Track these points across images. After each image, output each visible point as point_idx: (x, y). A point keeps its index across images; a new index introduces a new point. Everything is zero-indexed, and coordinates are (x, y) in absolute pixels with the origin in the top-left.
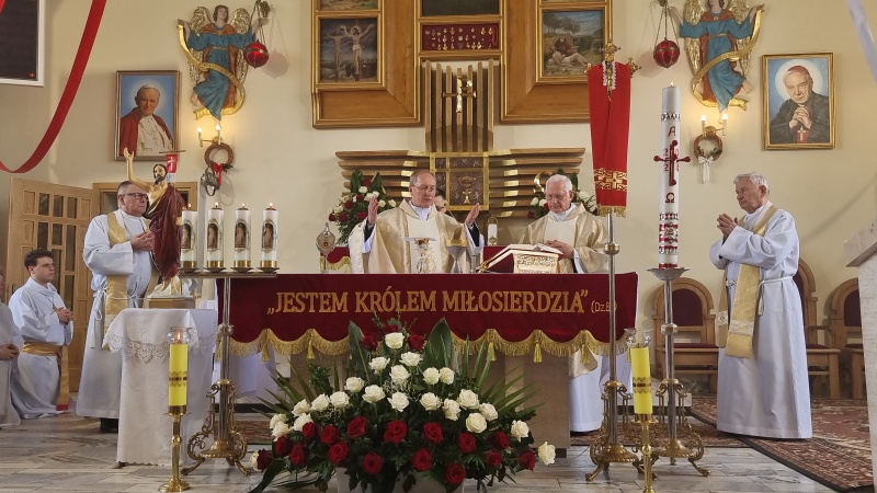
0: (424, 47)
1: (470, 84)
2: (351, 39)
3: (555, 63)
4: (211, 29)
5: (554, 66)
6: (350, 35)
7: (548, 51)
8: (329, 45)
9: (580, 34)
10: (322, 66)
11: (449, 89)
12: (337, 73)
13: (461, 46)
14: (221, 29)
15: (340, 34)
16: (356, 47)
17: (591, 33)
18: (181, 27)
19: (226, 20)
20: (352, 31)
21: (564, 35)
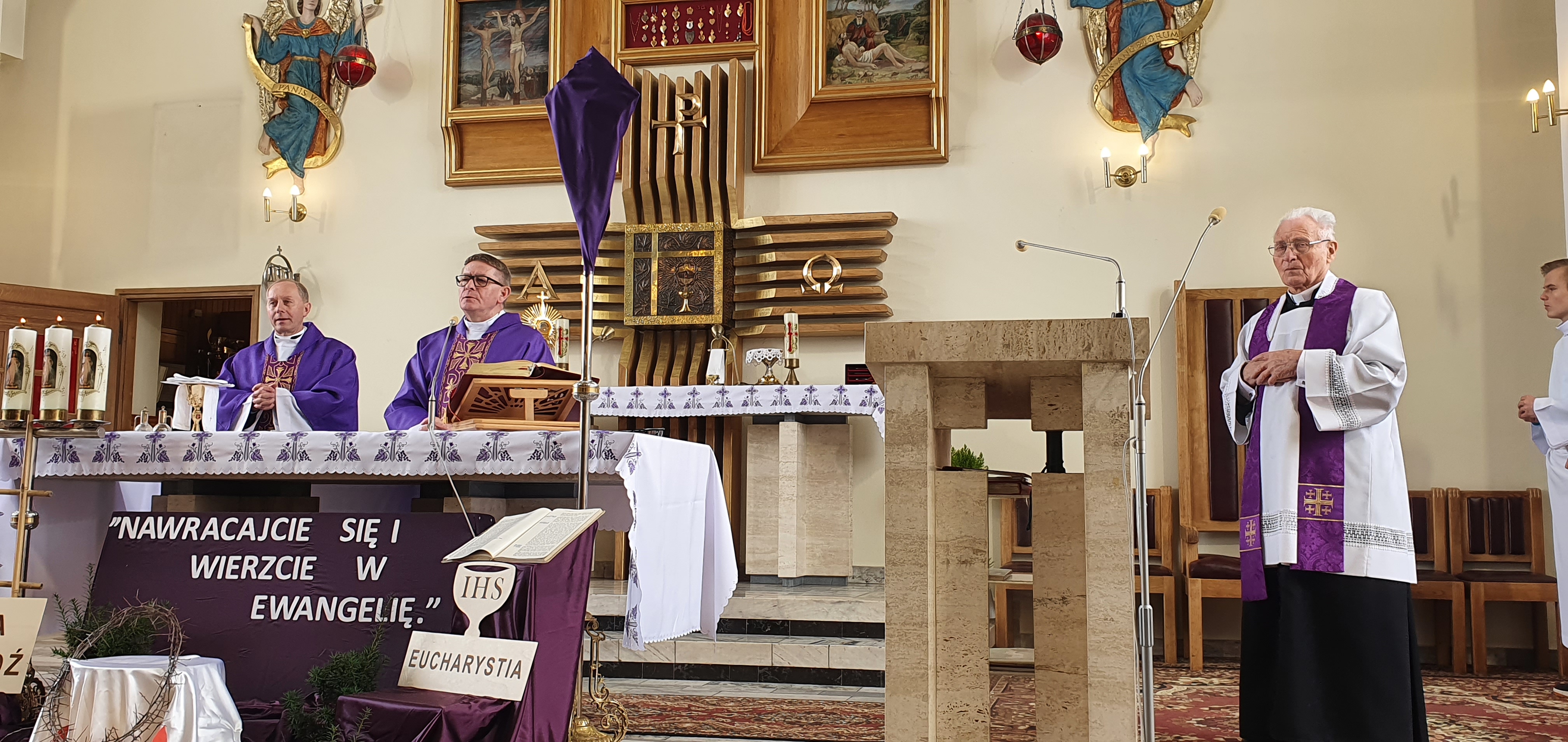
0: (628, 42)
1: (698, 103)
2: (509, 32)
3: (847, 63)
4: (293, 26)
5: (845, 69)
6: (506, 27)
7: (834, 40)
8: (472, 44)
9: (890, 9)
10: (458, 81)
11: (663, 115)
12: (484, 92)
13: (689, 38)
14: (307, 27)
15: (491, 26)
16: (516, 46)
17: (909, 7)
19: (317, 11)
20: (510, 21)
21: (863, 13)
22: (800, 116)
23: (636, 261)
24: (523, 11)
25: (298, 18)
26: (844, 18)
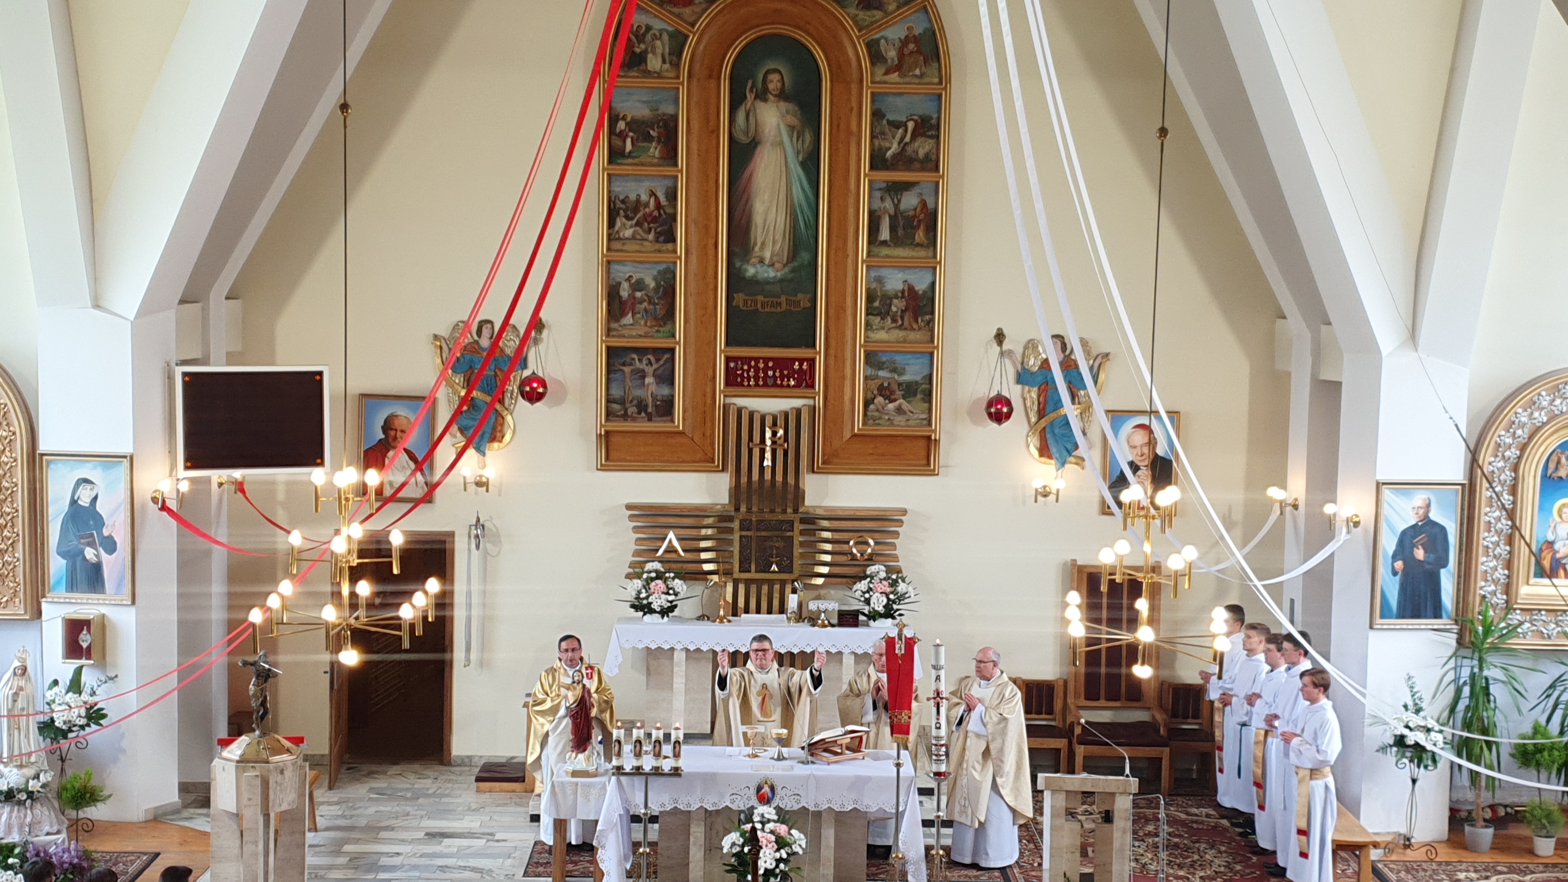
0: (728, 383)
1: (781, 432)
2: (643, 371)
3: (878, 410)
4: (474, 348)
5: (876, 414)
6: (643, 366)
7: (870, 395)
8: (617, 376)
9: (906, 378)
10: (608, 401)
11: (757, 438)
12: (626, 411)
13: (770, 382)
15: (631, 364)
16: (649, 380)
17: (918, 378)
18: (438, 343)
20: (644, 362)
21: (888, 378)
22: (845, 439)
23: (741, 537)
24: (654, 355)
25: (477, 342)
26: (876, 381)
